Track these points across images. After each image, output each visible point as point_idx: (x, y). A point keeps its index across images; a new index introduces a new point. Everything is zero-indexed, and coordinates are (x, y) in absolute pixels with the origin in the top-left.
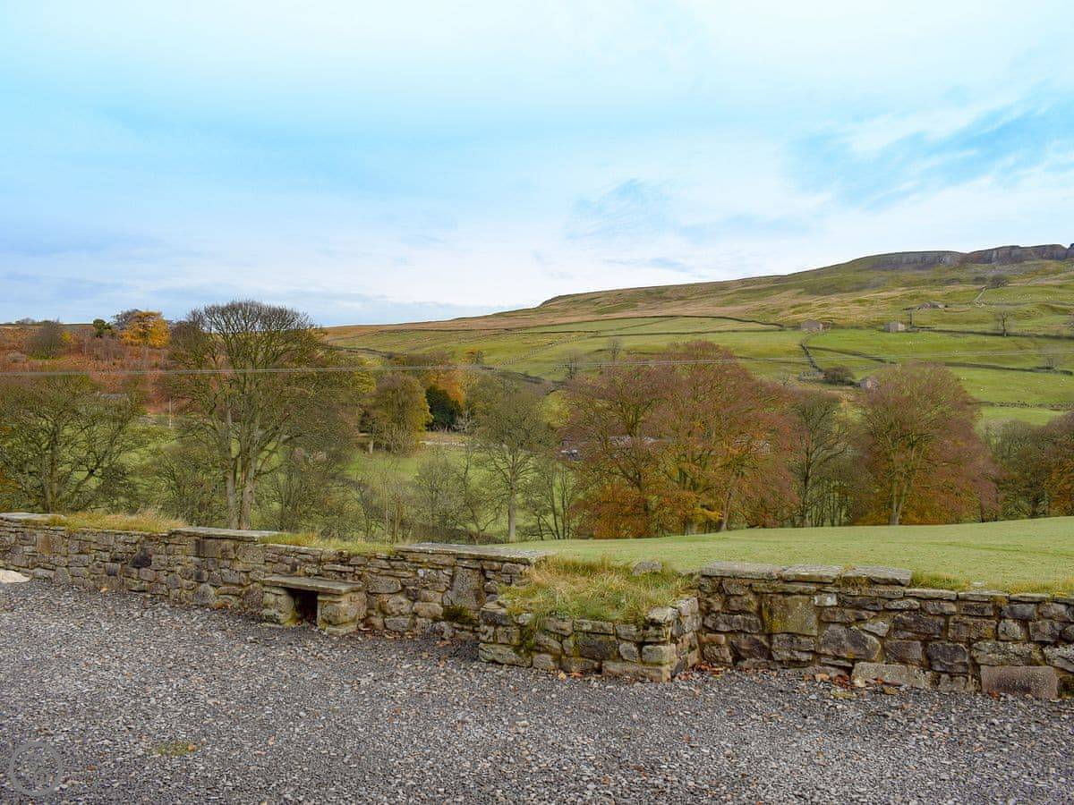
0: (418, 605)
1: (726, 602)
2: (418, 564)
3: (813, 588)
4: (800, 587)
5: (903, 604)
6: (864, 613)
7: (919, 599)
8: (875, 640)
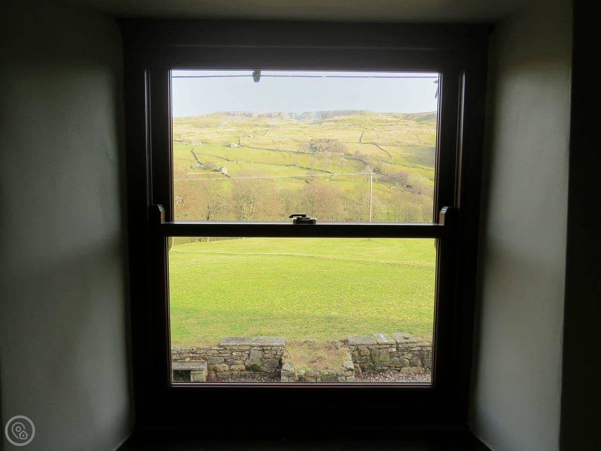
0: (232, 367)
1: (359, 354)
2: (232, 351)
3: (388, 346)
4: (385, 346)
5: (416, 349)
6: (404, 353)
7: (420, 347)
8: (407, 360)
